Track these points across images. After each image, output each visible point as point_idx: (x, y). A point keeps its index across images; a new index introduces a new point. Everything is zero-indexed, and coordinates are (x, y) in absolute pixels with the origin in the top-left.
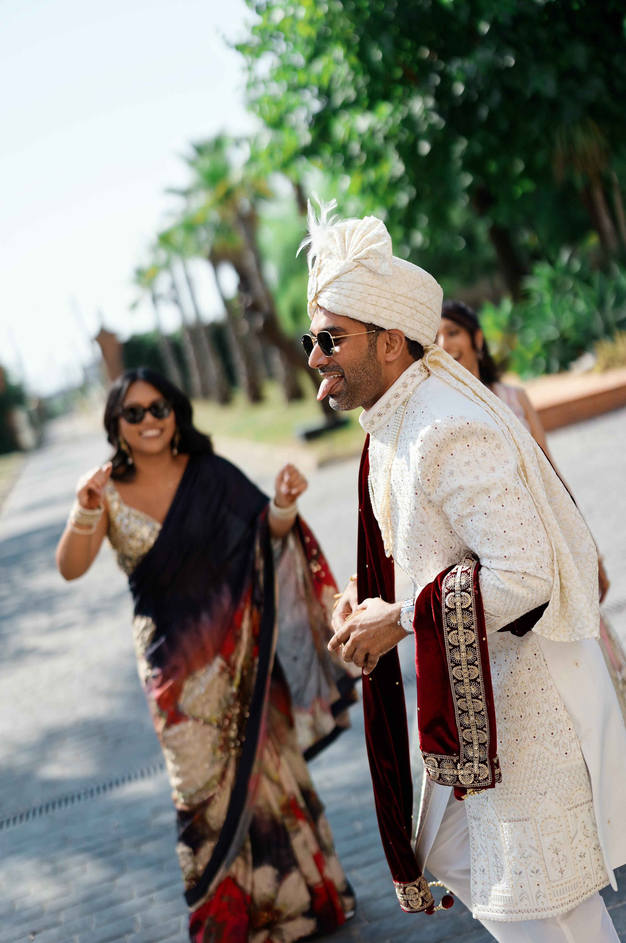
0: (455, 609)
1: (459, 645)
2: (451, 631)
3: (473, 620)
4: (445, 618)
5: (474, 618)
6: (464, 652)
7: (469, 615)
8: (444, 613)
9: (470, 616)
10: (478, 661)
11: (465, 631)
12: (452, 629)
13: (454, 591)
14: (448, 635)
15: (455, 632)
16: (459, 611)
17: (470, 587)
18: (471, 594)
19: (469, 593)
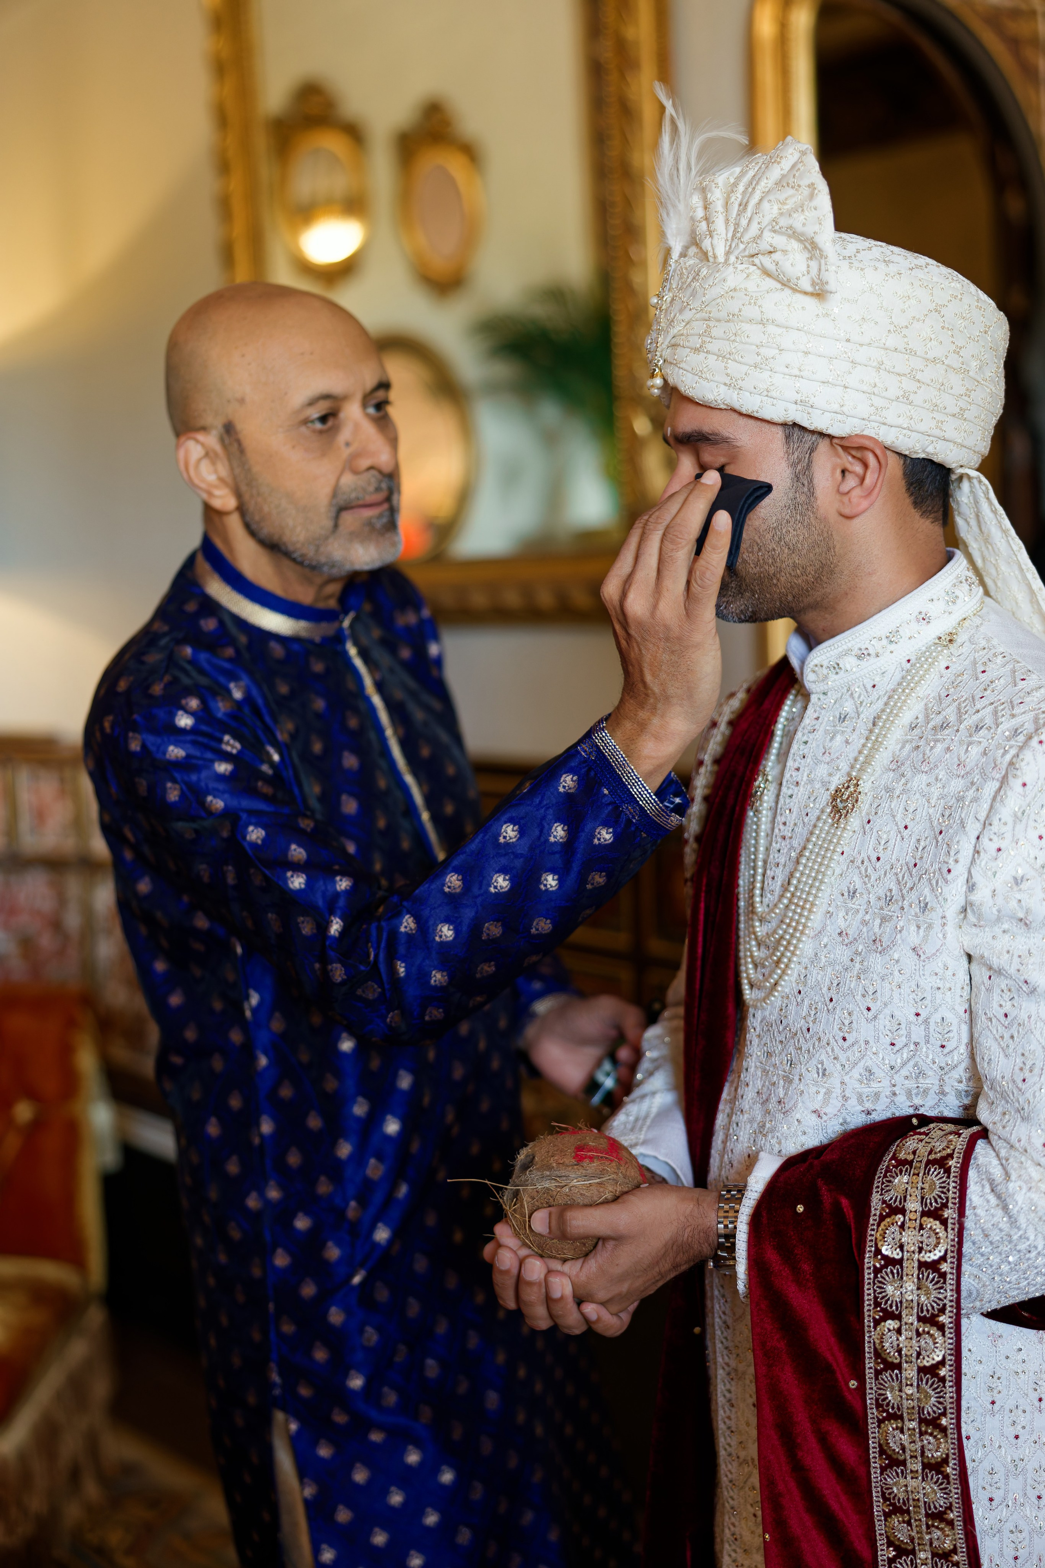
1: (900, 1361)
2: (884, 1319)
3: (945, 1298)
4: (871, 1282)
5: (950, 1293)
6: (912, 1386)
7: (937, 1283)
8: (870, 1268)
9: (938, 1285)
10: (949, 1416)
11: (919, 1326)
12: (888, 1315)
13: (903, 1211)
14: (875, 1328)
15: (894, 1323)
17: (947, 1208)
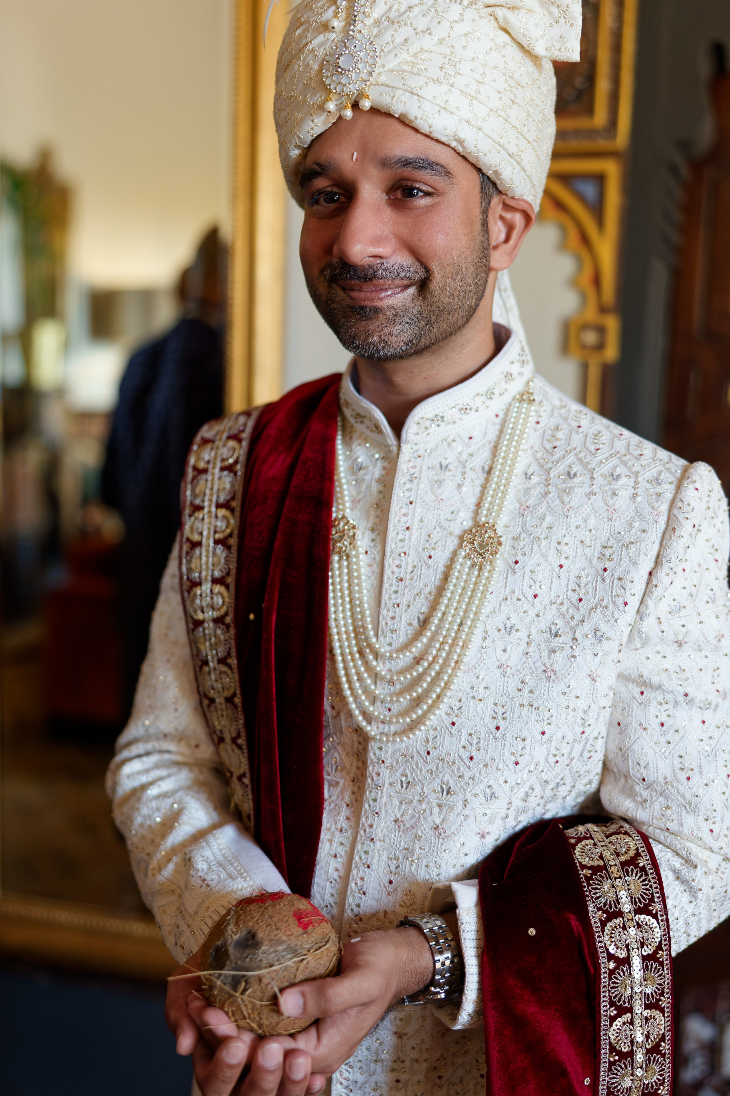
0: (627, 961)
1: (632, 1049)
2: (619, 1015)
4: (607, 984)
5: (667, 977)
6: (641, 1067)
8: (605, 972)
11: (646, 1013)
12: (623, 1011)
13: (619, 914)
14: (611, 1025)
15: (627, 1017)
16: (637, 962)
17: (654, 902)
18: (660, 918)
19: (655, 916)
